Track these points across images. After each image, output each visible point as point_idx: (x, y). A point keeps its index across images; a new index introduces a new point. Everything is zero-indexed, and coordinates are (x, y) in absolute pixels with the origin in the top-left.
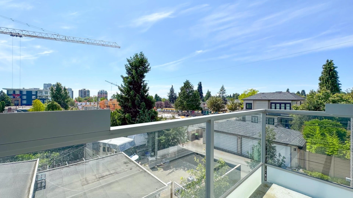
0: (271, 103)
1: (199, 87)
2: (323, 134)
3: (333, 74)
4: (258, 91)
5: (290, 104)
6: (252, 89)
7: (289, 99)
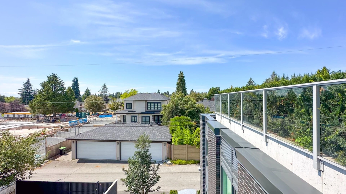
0: (148, 103)
1: (74, 84)
2: (181, 128)
3: (183, 82)
4: (138, 91)
5: (161, 103)
6: (133, 89)
7: (160, 99)
